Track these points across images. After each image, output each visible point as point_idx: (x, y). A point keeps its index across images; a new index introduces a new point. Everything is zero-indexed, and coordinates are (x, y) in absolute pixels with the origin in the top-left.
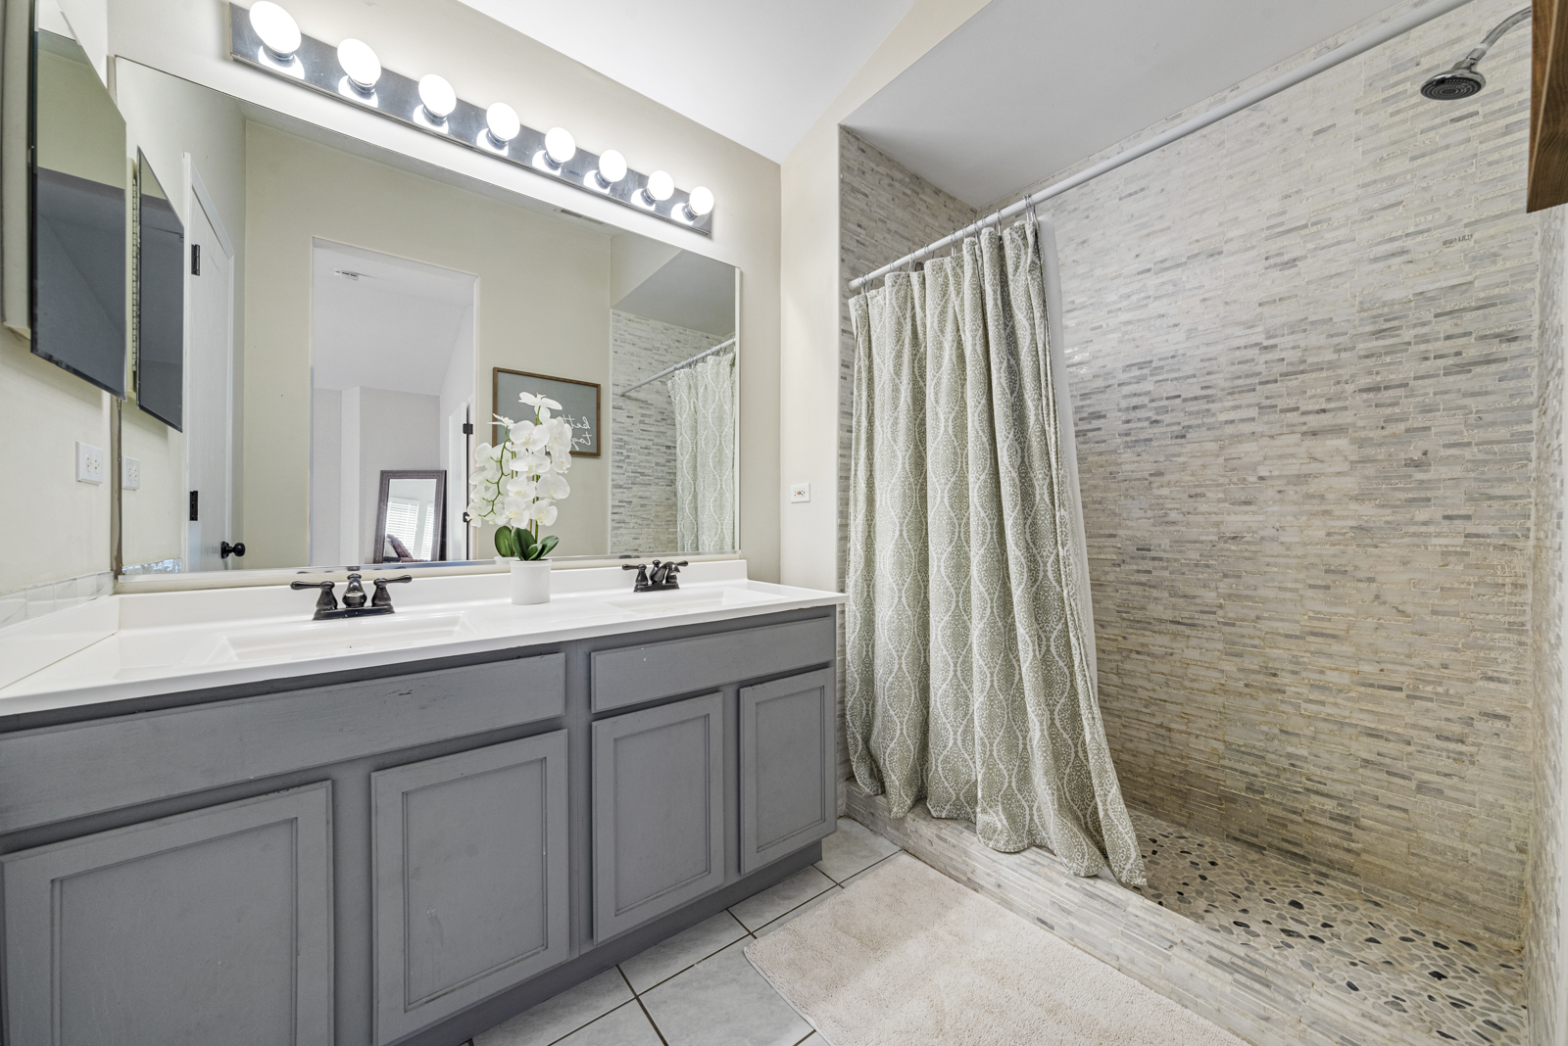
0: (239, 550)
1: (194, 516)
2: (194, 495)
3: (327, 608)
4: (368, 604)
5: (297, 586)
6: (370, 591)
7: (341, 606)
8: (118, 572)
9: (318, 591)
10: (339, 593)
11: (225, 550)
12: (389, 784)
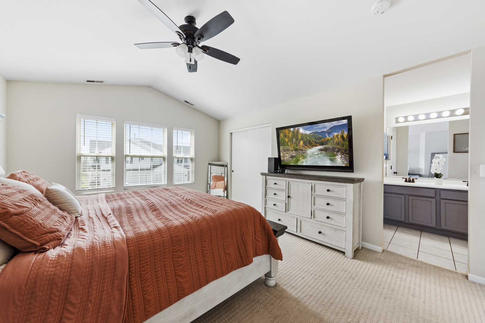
0: (396, 173)
1: (391, 169)
2: (391, 166)
3: (406, 181)
4: (411, 181)
5: (403, 178)
6: (412, 180)
7: (408, 181)
8: (386, 175)
9: (405, 179)
10: (407, 179)
11: (394, 173)
12: (411, 198)
